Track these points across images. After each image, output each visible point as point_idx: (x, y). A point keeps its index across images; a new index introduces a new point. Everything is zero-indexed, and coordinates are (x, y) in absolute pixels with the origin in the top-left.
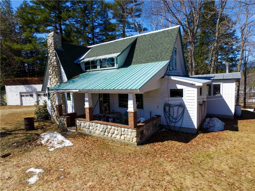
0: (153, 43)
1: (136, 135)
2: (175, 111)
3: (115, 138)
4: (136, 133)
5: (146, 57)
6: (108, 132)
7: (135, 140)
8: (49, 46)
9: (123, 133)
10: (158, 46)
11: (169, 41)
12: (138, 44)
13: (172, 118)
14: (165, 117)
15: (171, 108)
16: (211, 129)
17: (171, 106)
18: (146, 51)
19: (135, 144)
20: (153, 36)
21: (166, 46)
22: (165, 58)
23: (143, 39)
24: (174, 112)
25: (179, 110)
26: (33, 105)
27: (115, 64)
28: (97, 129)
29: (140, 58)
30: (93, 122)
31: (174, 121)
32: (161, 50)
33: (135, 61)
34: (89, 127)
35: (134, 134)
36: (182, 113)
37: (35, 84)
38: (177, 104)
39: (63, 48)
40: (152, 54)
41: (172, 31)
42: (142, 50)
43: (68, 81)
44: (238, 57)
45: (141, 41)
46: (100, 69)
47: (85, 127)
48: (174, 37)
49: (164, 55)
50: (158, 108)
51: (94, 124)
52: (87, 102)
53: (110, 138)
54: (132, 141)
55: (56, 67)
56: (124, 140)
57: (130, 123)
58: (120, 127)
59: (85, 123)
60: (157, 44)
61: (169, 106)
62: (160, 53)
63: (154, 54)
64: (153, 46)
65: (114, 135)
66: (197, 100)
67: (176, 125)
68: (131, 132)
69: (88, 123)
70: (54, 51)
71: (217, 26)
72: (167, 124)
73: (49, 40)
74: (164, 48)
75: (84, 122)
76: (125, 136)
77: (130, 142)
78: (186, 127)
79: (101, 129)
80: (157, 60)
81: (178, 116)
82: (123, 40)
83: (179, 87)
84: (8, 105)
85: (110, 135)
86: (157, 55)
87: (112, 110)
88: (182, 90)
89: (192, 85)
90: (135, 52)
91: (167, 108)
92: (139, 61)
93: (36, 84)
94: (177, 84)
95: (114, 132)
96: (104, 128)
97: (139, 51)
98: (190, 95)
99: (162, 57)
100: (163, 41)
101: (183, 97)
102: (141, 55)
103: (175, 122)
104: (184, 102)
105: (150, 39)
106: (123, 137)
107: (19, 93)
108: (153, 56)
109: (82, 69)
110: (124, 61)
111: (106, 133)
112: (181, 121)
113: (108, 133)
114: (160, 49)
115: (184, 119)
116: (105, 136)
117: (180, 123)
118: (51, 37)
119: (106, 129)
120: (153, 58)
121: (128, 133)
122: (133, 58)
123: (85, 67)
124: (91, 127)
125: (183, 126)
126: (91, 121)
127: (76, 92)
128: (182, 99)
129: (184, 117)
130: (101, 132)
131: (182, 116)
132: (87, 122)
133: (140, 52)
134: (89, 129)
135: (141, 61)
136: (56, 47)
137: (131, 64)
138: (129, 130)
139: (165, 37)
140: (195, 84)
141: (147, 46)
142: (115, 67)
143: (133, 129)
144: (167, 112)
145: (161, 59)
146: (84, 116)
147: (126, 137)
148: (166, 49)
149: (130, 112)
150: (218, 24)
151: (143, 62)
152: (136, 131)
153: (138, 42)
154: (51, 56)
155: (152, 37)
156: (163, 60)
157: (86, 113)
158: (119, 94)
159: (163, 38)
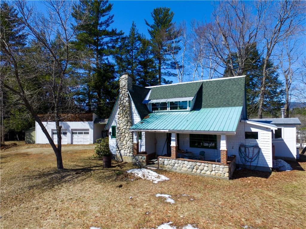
0: (221, 89)
1: (228, 171)
2: (251, 151)
3: (204, 174)
4: (228, 168)
5: (217, 102)
6: (197, 168)
7: (227, 175)
8: (122, 88)
9: (214, 169)
10: (227, 93)
11: (237, 89)
12: (205, 89)
13: (248, 158)
14: (241, 157)
15: (247, 149)
16: (282, 169)
17: (246, 147)
18: (215, 97)
19: (226, 179)
20: (220, 82)
21: (235, 93)
22: (238, 104)
23: (209, 85)
24: (249, 152)
25: (254, 151)
26: (67, 144)
27: (188, 107)
28: (184, 166)
29: (211, 102)
30: (180, 160)
31: (250, 160)
32: (231, 97)
33: (206, 105)
34: (174, 164)
35: (227, 169)
36: (257, 153)
37: (70, 121)
38: (252, 145)
39: (133, 90)
40: (223, 100)
41: (238, 80)
42: (211, 95)
43: (141, 120)
44: (282, 100)
45: (207, 87)
46: (169, 111)
47: (169, 165)
48: (243, 86)
49: (236, 102)
50: (233, 148)
51: (180, 161)
52: (173, 141)
53: (199, 174)
54: (224, 176)
55: (128, 107)
56: (215, 175)
57: (222, 160)
58: (211, 164)
59: (169, 161)
60: (226, 90)
61: (245, 147)
62: (231, 99)
63: (224, 100)
64: (221, 92)
65: (203, 172)
66: (272, 141)
67: (252, 165)
68: (222, 168)
69: (174, 160)
70: (127, 93)
71: (264, 71)
72: (242, 164)
73: (122, 82)
74: (234, 95)
75: (168, 159)
76: (216, 171)
77: (221, 177)
78: (262, 166)
79: (189, 166)
80: (229, 105)
81: (253, 156)
82: (187, 83)
83: (254, 130)
84: (36, 143)
85: (198, 171)
86: (229, 101)
87: (186, 150)
88: (257, 133)
89: (267, 129)
90: (203, 96)
91: (243, 149)
92: (209, 105)
93: (72, 121)
94: (252, 127)
95: (204, 168)
96: (192, 165)
97: (207, 96)
98: (265, 137)
99: (234, 103)
100: (231, 88)
101: (258, 139)
102: (210, 99)
103: (251, 162)
104: (257, 143)
105: (217, 85)
106: (213, 173)
107: (51, 131)
108: (224, 101)
109: (148, 110)
110: (194, 104)
111: (194, 170)
112: (256, 160)
113: (197, 170)
114: (230, 95)
115: (260, 159)
116: (193, 172)
117: (256, 162)
118: (125, 80)
119: (194, 166)
120: (225, 103)
121: (220, 169)
122: (202, 102)
123: (152, 108)
124: (176, 165)
125: (259, 165)
126: (178, 159)
127: (164, 132)
128: (256, 140)
129: (259, 157)
130: (188, 169)
131: (257, 156)
132: (172, 159)
133: (209, 97)
134: (174, 166)
135: (212, 105)
136: (129, 88)
137: (201, 107)
138: (221, 166)
139: (233, 85)
140: (270, 128)
141: (215, 91)
142: (188, 110)
143: (225, 166)
144: (243, 153)
145: (234, 105)
146: (169, 155)
147: (217, 173)
148: (237, 96)
149: (223, 151)
150: (265, 69)
151: (214, 106)
152: (228, 167)
153: (205, 88)
154: (123, 97)
155: (218, 84)
156: (235, 106)
157: (172, 151)
158: (190, 134)
159: (231, 86)
